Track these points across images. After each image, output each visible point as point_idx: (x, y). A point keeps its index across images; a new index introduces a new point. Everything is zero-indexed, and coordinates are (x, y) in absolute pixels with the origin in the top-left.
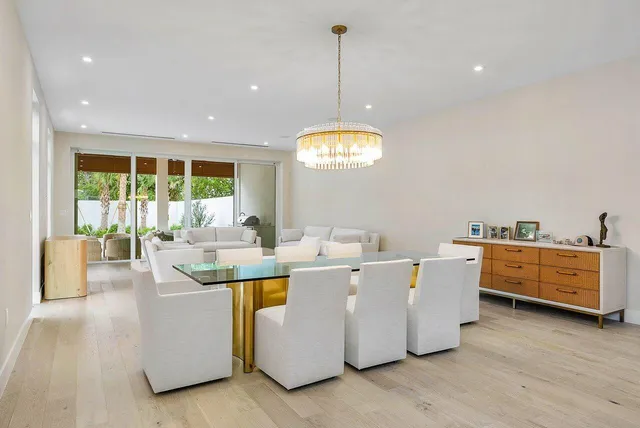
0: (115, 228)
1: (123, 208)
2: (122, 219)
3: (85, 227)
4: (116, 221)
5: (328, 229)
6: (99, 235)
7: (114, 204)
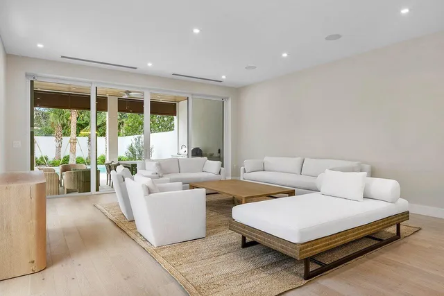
0: (67, 159)
1: (74, 142)
2: (73, 151)
3: (42, 158)
4: (68, 153)
5: (299, 159)
6: (54, 164)
7: (66, 140)
